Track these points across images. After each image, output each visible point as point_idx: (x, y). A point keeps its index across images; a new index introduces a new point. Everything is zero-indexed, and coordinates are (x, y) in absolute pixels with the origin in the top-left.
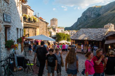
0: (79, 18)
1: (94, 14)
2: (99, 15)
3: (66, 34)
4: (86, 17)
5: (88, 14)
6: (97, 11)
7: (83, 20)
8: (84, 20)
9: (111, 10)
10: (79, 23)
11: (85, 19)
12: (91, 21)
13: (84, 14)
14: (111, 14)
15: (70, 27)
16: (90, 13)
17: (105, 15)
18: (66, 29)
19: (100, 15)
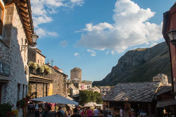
0: (114, 68)
1: (137, 60)
2: (143, 62)
3: (95, 92)
4: (125, 65)
5: (127, 61)
6: (139, 56)
7: (120, 69)
8: (122, 69)
9: (161, 54)
10: (114, 74)
11: (124, 68)
12: (133, 70)
13: (121, 60)
14: (161, 60)
15: (101, 81)
16: (131, 59)
17: (152, 61)
18: (95, 84)
19: (146, 62)
